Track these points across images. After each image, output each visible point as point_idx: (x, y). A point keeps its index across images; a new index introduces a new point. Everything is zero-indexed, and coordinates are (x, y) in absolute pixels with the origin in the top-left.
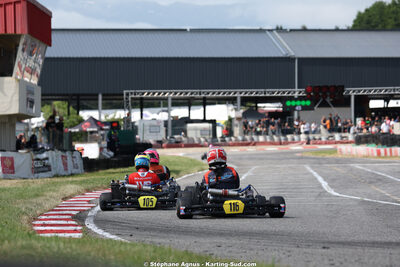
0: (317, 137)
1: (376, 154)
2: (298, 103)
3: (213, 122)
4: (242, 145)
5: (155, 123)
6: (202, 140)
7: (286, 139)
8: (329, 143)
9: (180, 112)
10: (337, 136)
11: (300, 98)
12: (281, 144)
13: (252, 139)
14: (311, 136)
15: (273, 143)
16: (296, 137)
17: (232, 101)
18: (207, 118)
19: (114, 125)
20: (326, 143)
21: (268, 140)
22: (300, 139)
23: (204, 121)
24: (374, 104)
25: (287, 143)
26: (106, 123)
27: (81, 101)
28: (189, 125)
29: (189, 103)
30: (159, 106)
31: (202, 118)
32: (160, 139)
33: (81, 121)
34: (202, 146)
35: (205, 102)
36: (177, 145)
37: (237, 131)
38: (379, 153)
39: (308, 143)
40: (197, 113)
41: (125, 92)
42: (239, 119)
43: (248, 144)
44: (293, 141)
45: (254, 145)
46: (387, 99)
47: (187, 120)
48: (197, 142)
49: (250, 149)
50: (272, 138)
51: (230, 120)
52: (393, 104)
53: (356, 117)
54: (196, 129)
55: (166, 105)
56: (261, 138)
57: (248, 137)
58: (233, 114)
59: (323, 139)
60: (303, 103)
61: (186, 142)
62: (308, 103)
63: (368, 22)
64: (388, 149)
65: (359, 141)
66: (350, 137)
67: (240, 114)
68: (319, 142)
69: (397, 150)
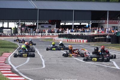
0: (45, 34)
1: (66, 41)
3: (11, 28)
4: (21, 36)
6: (8, 34)
7: (35, 35)
8: (48, 36)
10: (51, 34)
12: (33, 36)
13: (24, 34)
14: (43, 34)
15: (31, 36)
16: (38, 34)
18: (9, 27)
21: (29, 35)
22: (39, 35)
28: (4, 29)
31: (7, 27)
34: (8, 36)
37: (19, 32)
38: (68, 41)
39: (42, 36)
42: (20, 28)
43: (23, 36)
44: (37, 36)
45: (25, 36)
48: (7, 35)
50: (30, 34)
52: (67, 24)
53: (56, 28)
54: (6, 31)
56: (27, 34)
57: (23, 34)
58: (17, 26)
59: (47, 35)
61: (3, 35)
64: (71, 39)
66: (55, 34)
67: (20, 26)
68: (45, 36)
69: (74, 40)
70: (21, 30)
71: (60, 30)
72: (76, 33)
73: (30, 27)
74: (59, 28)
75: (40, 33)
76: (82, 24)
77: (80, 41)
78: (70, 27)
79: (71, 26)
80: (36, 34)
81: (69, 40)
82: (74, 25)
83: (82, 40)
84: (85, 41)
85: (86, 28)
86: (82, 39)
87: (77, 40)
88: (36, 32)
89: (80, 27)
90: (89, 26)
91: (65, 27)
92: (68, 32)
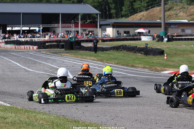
1: (14, 48)
24: (8, 29)
38: (15, 48)
52: (14, 29)
53: (2, 33)
64: (19, 46)
69: (23, 47)
71: (7, 36)
72: (25, 39)
74: (6, 34)
76: (31, 29)
77: (30, 48)
78: (18, 32)
82: (23, 30)
83: (31, 47)
84: (35, 47)
85: (36, 33)
86: (32, 45)
87: (26, 46)
89: (29, 32)
90: (39, 30)
91: (12, 33)
92: (16, 37)
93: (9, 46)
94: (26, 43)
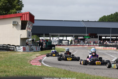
2: (87, 37)
3: (68, 40)
4: (74, 46)
5: (56, 40)
6: (66, 44)
9: (61, 38)
10: (95, 45)
11: (87, 36)
12: (83, 46)
14: (89, 44)
15: (81, 46)
16: (86, 45)
17: (72, 36)
19: (47, 40)
20: (92, 46)
23: (66, 40)
24: (103, 38)
25: (84, 46)
26: (45, 40)
27: (40, 35)
29: (63, 36)
30: (57, 37)
32: (57, 44)
33: (40, 39)
34: (66, 46)
35: (67, 36)
36: (60, 45)
37: (73, 43)
39: (89, 46)
40: (65, 38)
41: (50, 34)
42: (74, 40)
43: (76, 46)
44: (85, 45)
46: (106, 37)
47: (63, 40)
48: (64, 45)
49: (76, 47)
50: (81, 44)
51: (72, 40)
52: (107, 38)
53: (99, 40)
54: (64, 42)
55: (58, 37)
56: (78, 44)
57: (76, 44)
58: (72, 39)
60: (88, 37)
61: (62, 45)
62: (89, 37)
63: (102, 20)
65: (99, 46)
66: (98, 45)
67: (74, 39)
68: (91, 45)
69: (108, 48)
70: (75, 41)
72: (112, 44)
73: (81, 39)
75: (87, 43)
76: (117, 38)
77: (112, 48)
78: (108, 40)
79: (110, 39)
80: (84, 44)
81: (105, 48)
82: (111, 39)
84: (115, 48)
87: (110, 48)
88: (85, 43)
91: (105, 40)
93: (100, 48)
94: (111, 46)
